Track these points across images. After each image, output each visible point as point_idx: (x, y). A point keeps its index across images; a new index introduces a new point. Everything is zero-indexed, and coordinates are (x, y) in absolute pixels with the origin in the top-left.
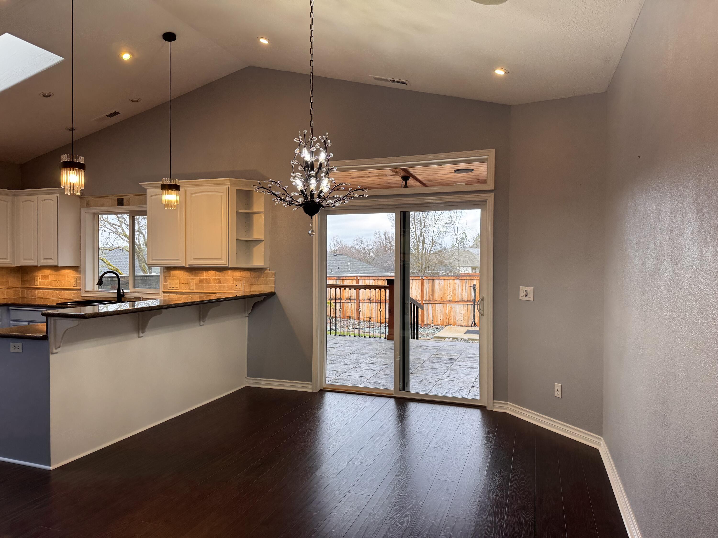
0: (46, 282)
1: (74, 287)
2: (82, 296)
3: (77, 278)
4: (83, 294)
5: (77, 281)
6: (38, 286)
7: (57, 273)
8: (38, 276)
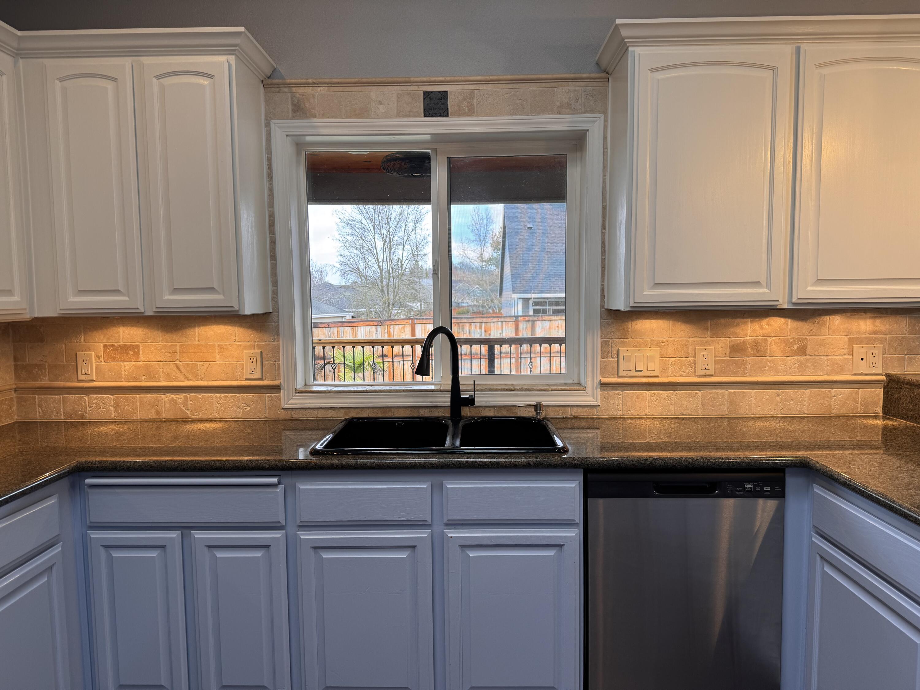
0: (126, 367)
1: (247, 379)
2: (287, 406)
3: (261, 352)
4: (290, 402)
5: (262, 361)
6: (93, 381)
7: (175, 336)
8: (89, 349)
